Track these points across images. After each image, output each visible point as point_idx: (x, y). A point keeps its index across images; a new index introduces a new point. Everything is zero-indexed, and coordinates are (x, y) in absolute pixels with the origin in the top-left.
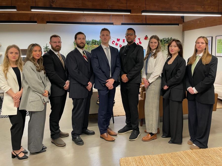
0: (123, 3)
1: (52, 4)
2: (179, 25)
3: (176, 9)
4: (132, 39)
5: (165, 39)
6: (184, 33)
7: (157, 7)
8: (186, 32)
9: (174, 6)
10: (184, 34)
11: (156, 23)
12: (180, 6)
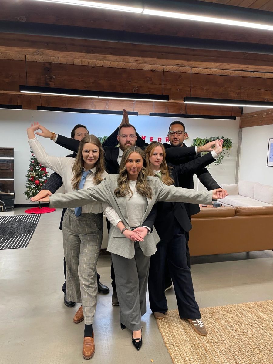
0: (155, 84)
1: (48, 82)
2: (235, 119)
3: (233, 95)
4: (180, 141)
5: (213, 139)
6: (242, 130)
7: (205, 91)
8: (244, 129)
9: (231, 91)
10: (242, 132)
11: (201, 114)
12: (240, 91)
